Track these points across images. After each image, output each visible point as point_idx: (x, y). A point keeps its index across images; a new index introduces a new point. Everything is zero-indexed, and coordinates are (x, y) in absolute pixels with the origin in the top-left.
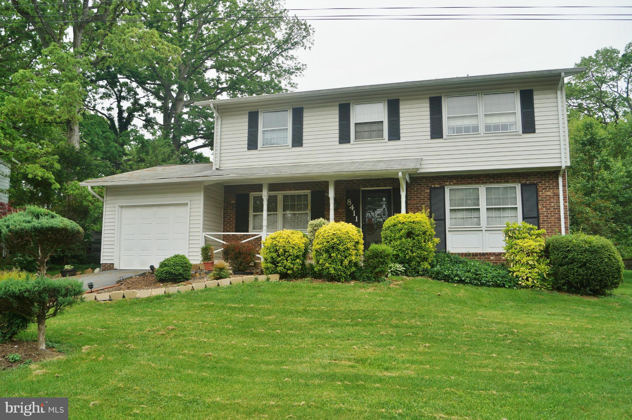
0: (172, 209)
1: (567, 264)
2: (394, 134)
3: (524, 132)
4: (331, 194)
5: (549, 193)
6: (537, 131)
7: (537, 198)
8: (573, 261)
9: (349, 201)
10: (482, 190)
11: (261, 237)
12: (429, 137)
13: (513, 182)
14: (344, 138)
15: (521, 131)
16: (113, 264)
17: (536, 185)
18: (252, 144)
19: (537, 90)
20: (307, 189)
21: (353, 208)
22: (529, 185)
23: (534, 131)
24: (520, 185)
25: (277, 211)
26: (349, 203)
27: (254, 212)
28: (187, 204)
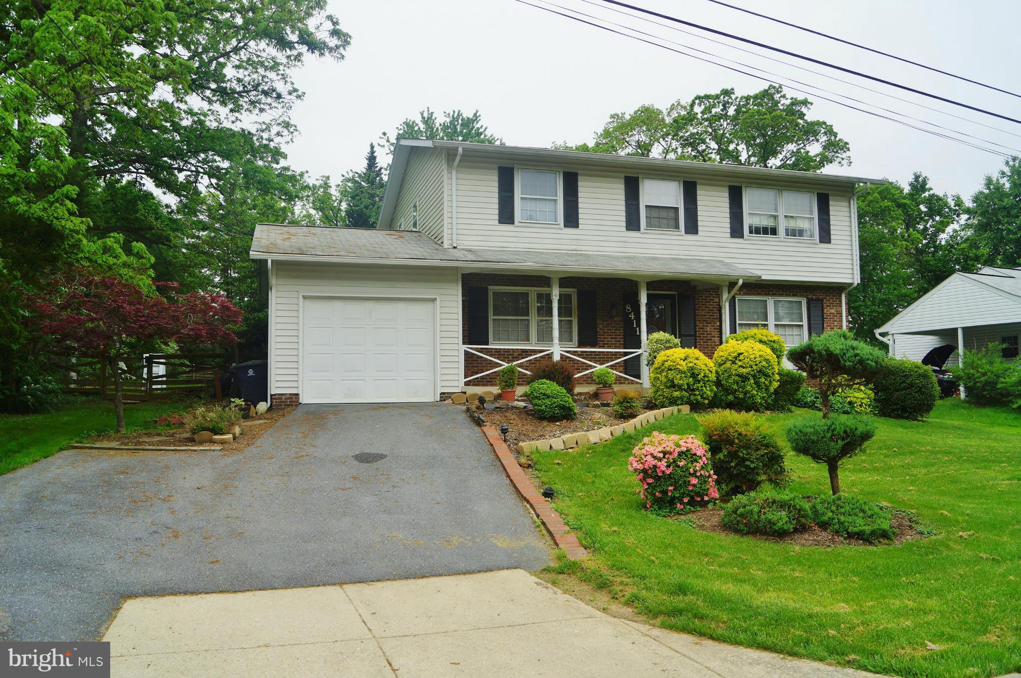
0: (401, 306)
1: (905, 389)
2: (692, 227)
3: (821, 242)
4: (644, 300)
5: (832, 311)
6: (832, 241)
7: (823, 316)
8: (911, 385)
9: (628, 308)
10: (770, 302)
11: (552, 353)
12: (729, 235)
13: (801, 296)
14: (632, 223)
15: (818, 241)
16: (297, 395)
17: (822, 300)
18: (506, 215)
19: (832, 196)
20: (572, 288)
21: (633, 316)
22: (815, 300)
23: (830, 242)
24: (805, 299)
25: (528, 315)
26: (629, 310)
27: (494, 315)
28: (434, 300)
